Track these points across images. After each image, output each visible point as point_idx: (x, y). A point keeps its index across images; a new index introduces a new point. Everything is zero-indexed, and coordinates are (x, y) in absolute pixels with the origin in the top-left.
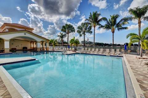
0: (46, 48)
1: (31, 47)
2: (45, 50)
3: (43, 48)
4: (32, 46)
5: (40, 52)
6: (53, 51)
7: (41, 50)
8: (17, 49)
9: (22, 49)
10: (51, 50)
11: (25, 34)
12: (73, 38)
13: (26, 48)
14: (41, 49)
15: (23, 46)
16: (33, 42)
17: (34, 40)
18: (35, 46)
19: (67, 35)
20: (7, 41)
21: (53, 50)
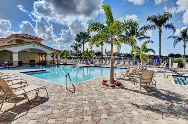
0: (57, 61)
1: (39, 60)
2: (56, 63)
3: (53, 61)
4: (41, 59)
5: (50, 65)
6: (66, 65)
7: (51, 64)
8: (23, 63)
9: (29, 62)
10: (62, 64)
11: (34, 46)
12: (86, 50)
13: (34, 61)
14: (51, 62)
15: (30, 59)
16: (42, 54)
17: (43, 52)
18: (44, 59)
19: (82, 44)
20: (15, 53)
21: (65, 63)
